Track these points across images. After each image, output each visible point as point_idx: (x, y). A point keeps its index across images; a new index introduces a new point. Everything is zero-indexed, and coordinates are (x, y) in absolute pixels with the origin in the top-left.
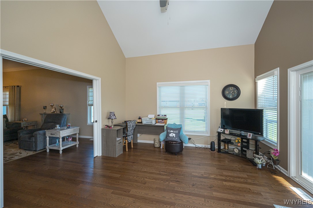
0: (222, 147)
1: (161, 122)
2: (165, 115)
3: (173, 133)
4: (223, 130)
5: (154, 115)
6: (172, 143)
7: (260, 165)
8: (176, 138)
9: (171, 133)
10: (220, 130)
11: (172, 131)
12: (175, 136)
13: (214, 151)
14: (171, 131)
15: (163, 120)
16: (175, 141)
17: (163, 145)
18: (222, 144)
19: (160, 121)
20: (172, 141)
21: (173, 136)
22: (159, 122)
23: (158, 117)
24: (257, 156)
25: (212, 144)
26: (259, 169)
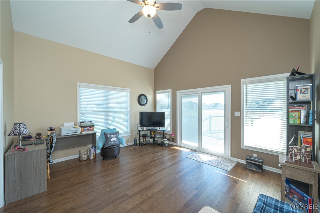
0: (141, 140)
1: (88, 130)
2: (91, 122)
3: (114, 137)
4: (142, 128)
5: (74, 123)
6: (114, 148)
7: (167, 144)
8: (117, 141)
9: (112, 137)
10: (140, 128)
11: (113, 136)
12: (116, 140)
13: (136, 146)
14: (111, 136)
15: (90, 127)
16: (116, 145)
17: (94, 155)
18: (142, 138)
19: (86, 128)
20: (113, 146)
21: (115, 140)
22: (85, 130)
23: (83, 124)
24: (165, 139)
25: (135, 140)
26: (166, 147)
